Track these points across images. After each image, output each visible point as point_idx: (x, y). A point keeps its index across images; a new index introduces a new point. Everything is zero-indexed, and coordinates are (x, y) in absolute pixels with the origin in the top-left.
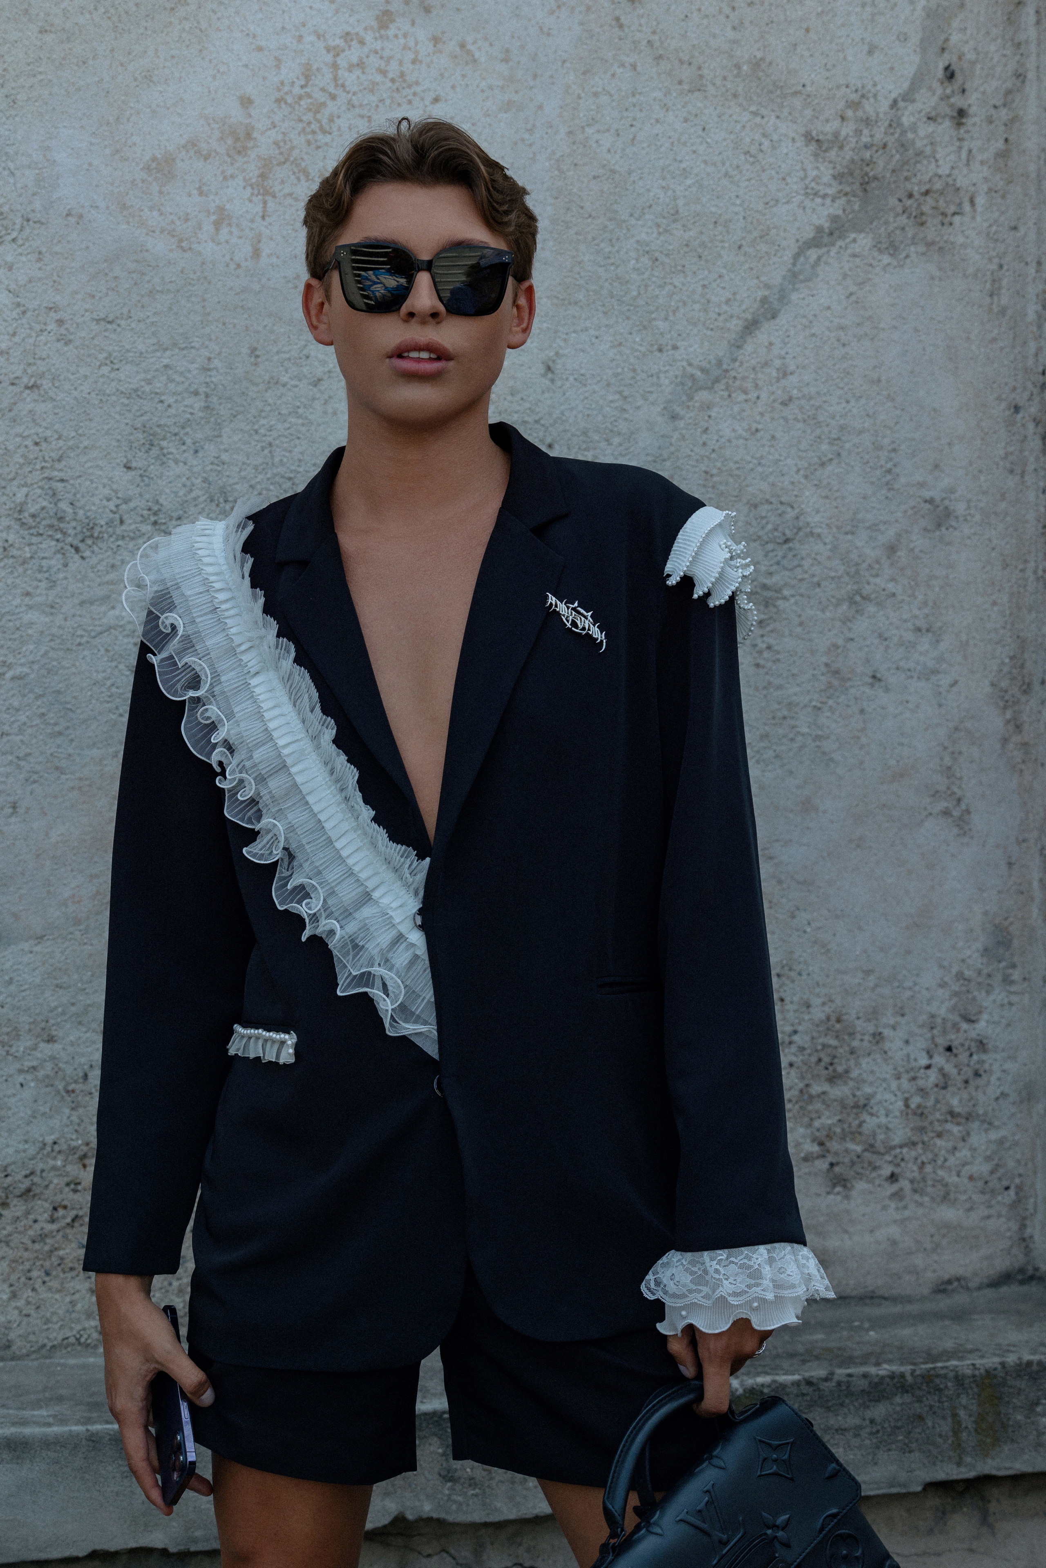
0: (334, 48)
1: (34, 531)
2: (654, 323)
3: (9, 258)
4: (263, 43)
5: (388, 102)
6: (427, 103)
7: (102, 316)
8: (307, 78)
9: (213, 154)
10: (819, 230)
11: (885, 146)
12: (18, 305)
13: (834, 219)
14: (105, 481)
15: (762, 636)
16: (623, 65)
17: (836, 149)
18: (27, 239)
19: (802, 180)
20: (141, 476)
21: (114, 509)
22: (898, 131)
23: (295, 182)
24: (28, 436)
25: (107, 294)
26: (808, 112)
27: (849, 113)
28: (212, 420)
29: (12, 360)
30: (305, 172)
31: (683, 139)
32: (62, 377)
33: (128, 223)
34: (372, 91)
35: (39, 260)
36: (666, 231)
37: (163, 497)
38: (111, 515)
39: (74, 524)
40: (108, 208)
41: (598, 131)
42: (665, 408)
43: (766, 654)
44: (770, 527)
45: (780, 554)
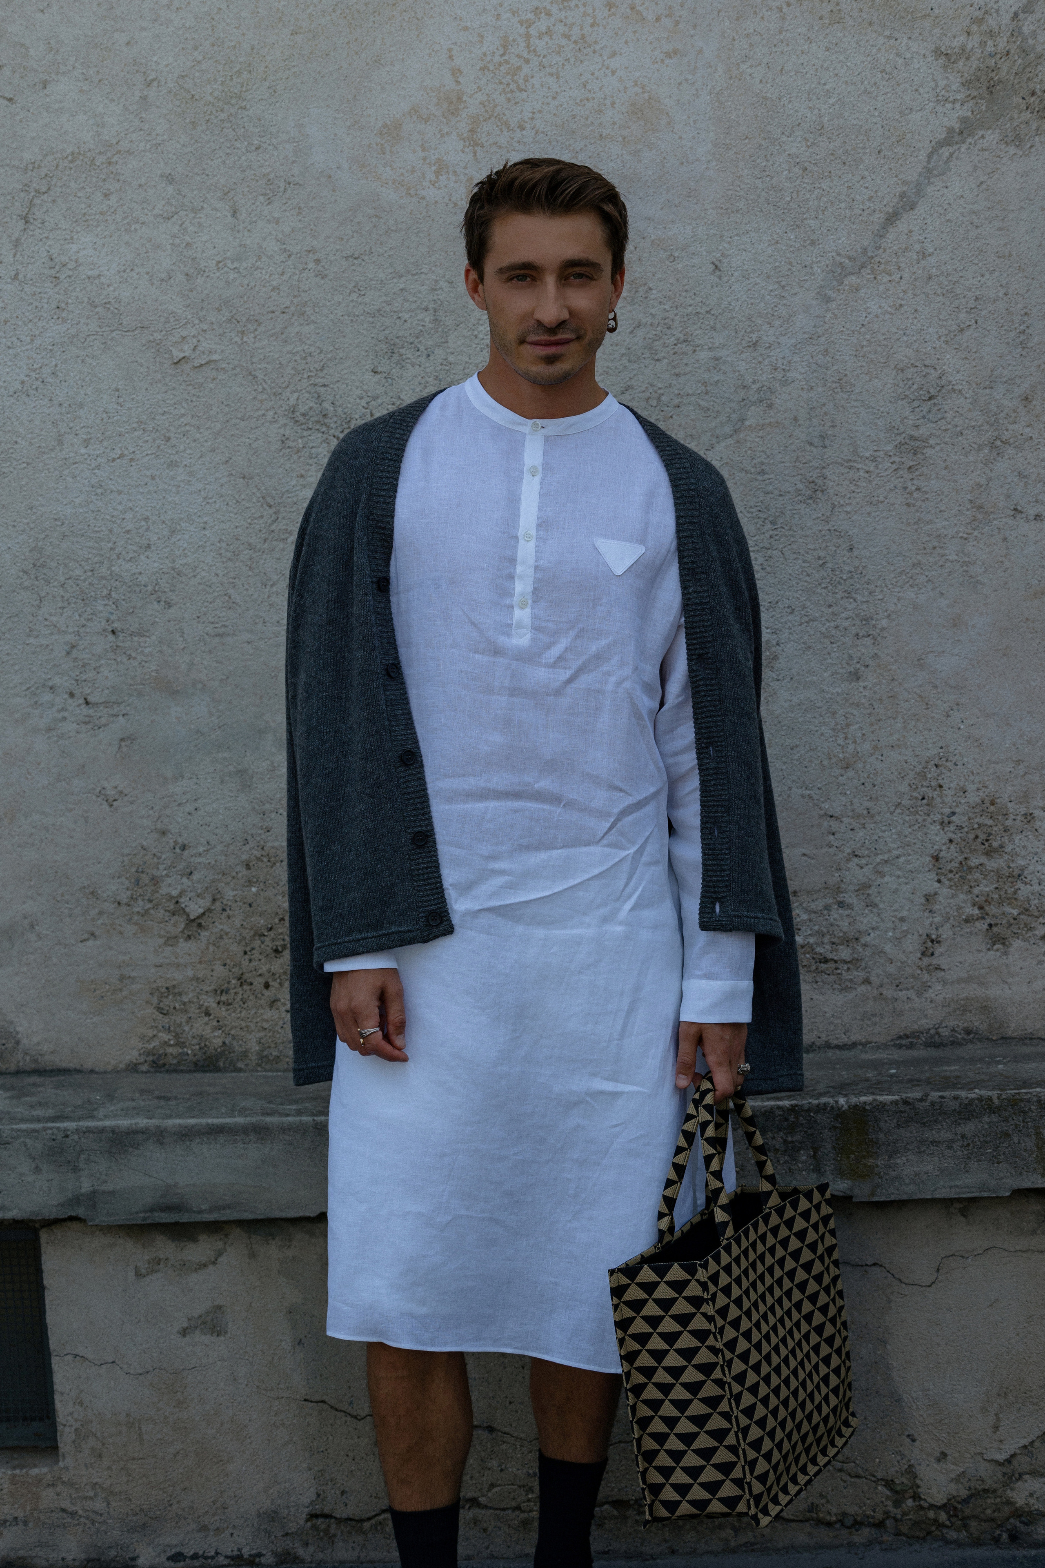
0: (527, 21)
1: (305, 427)
2: (806, 222)
3: (276, 215)
4: (468, 24)
5: (572, 60)
6: (605, 58)
7: (349, 253)
8: (505, 47)
9: (432, 117)
10: (951, 130)
11: (1008, 53)
12: (285, 250)
13: (964, 120)
14: (358, 384)
15: (912, 479)
16: (771, 9)
17: (963, 60)
18: (289, 199)
19: (933, 89)
20: (385, 378)
21: (365, 405)
22: (1020, 39)
23: (498, 132)
24: (297, 352)
25: (353, 237)
26: (937, 31)
27: (975, 28)
28: (440, 329)
29: (282, 294)
30: (507, 124)
31: (826, 65)
32: (321, 304)
33: (367, 178)
34: (559, 53)
35: (299, 214)
36: (813, 144)
37: (404, 393)
38: (364, 410)
39: (335, 419)
40: (350, 168)
41: (751, 66)
42: (818, 293)
43: (915, 495)
44: (915, 387)
45: (925, 410)
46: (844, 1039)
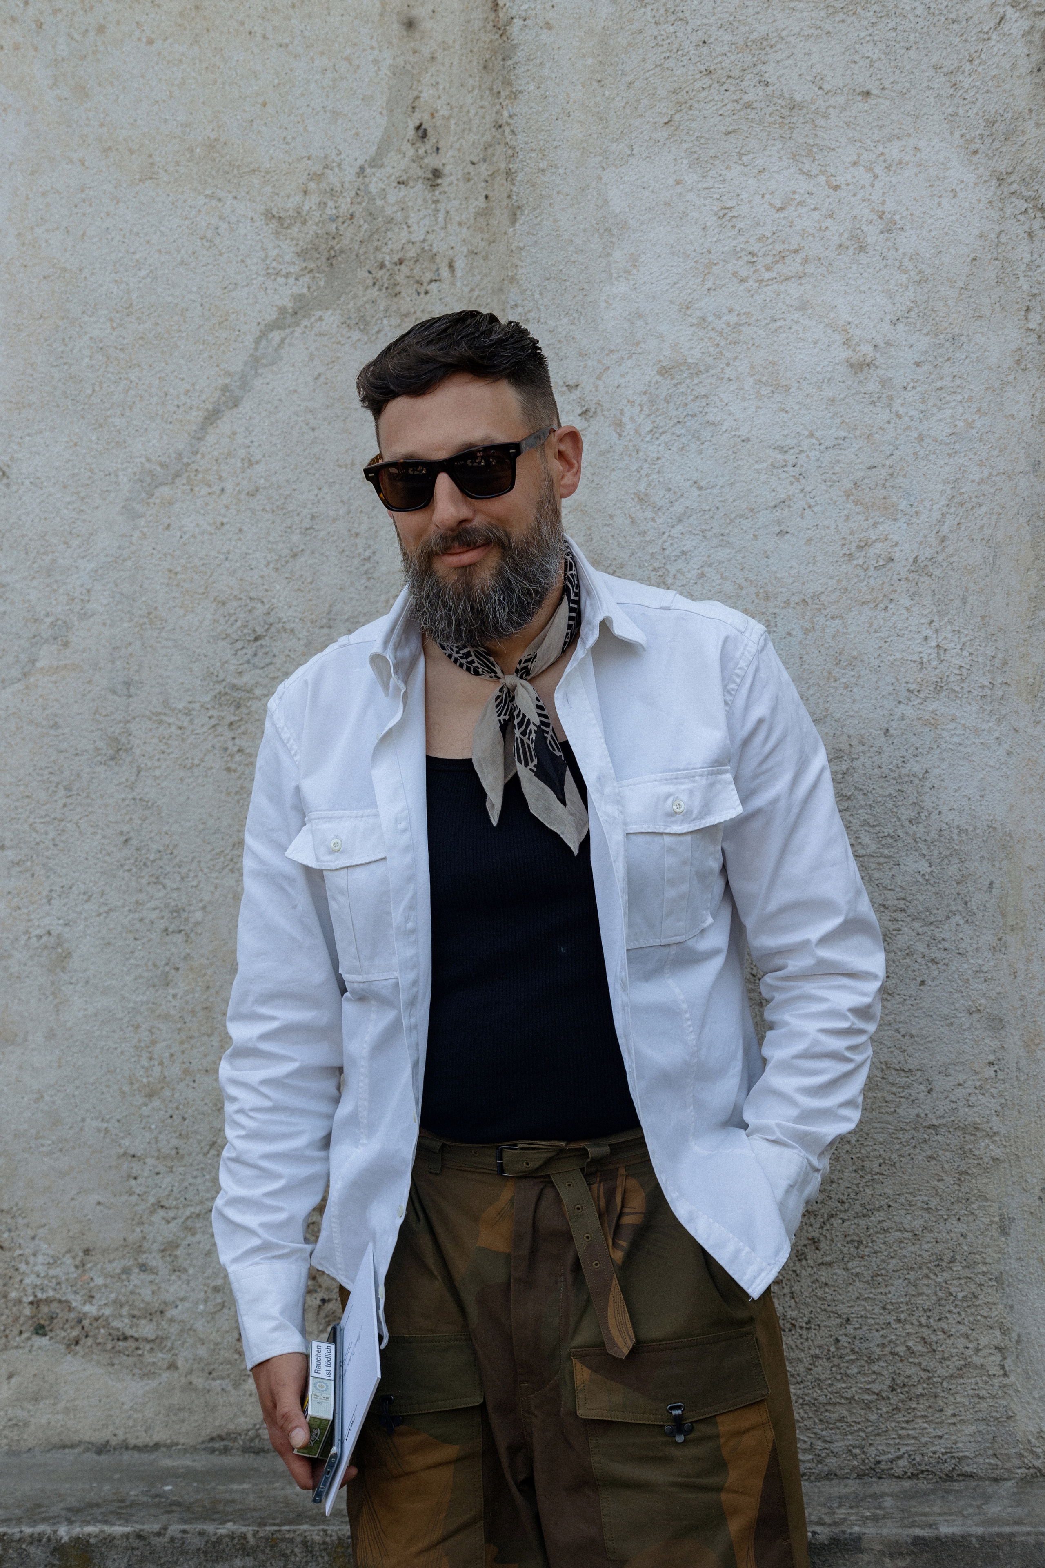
2: (110, 420)
10: (283, 310)
11: (352, 216)
13: (298, 298)
15: (234, 739)
16: (71, 161)
17: (298, 225)
19: (263, 260)
22: (366, 200)
26: (268, 189)
27: (312, 186)
31: (135, 230)
36: (120, 325)
41: (48, 231)
42: (123, 507)
43: (237, 758)
44: (239, 624)
45: (250, 652)
46: (144, 1439)
